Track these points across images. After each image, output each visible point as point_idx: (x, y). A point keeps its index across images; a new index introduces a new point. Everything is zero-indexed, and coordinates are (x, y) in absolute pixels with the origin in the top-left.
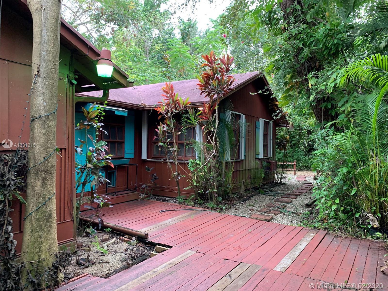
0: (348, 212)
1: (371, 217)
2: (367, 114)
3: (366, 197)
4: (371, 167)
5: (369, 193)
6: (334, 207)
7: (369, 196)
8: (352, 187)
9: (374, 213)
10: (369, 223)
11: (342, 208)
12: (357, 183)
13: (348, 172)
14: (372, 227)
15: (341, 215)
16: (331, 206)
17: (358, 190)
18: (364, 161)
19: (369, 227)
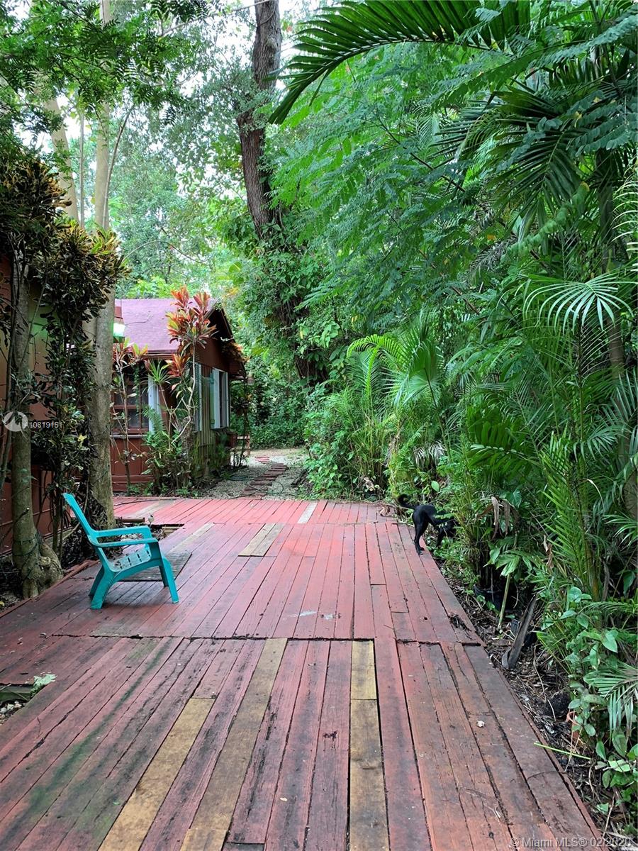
0: (345, 480)
1: (367, 480)
2: (361, 372)
3: (363, 460)
4: (366, 429)
5: (365, 456)
6: (332, 475)
7: (366, 459)
8: (349, 451)
9: (370, 476)
10: (365, 488)
11: (340, 475)
12: (354, 447)
13: (345, 436)
14: (369, 491)
15: (339, 483)
16: (329, 475)
17: (356, 453)
18: (360, 422)
19: (366, 491)
